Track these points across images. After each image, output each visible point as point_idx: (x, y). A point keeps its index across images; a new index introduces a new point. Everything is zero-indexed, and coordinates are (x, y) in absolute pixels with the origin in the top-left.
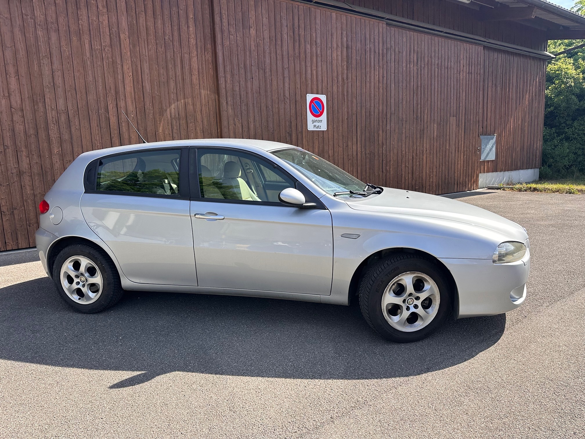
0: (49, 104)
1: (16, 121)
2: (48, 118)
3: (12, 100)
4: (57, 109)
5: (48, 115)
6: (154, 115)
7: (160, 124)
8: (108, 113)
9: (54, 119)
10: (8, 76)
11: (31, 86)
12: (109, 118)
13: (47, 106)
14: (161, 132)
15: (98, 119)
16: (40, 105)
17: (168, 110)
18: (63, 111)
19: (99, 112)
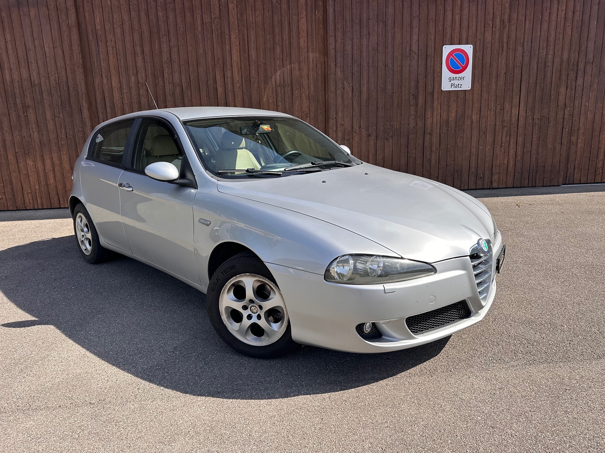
0: (167, 78)
1: (142, 95)
2: (166, 90)
3: (139, 76)
4: (173, 83)
5: (166, 88)
6: (259, 83)
7: (265, 92)
8: (216, 84)
9: (171, 91)
10: (136, 56)
11: (153, 63)
12: (217, 88)
13: (165, 80)
14: (265, 101)
15: (207, 89)
16: (160, 79)
17: (273, 77)
18: (178, 84)
19: (208, 83)
